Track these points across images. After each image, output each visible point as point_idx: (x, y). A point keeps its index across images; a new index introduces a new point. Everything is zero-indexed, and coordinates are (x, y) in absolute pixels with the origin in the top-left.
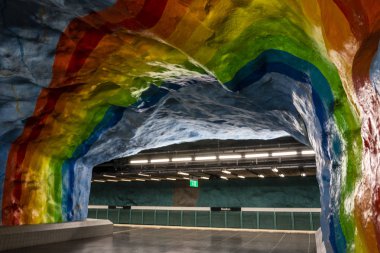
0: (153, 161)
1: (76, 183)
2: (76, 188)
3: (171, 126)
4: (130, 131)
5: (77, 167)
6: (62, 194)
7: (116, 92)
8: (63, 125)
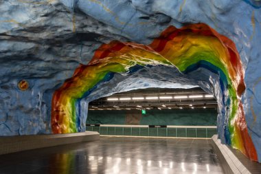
0: (121, 99)
1: (81, 111)
2: (81, 114)
3: (135, 81)
4: (115, 84)
5: (82, 103)
6: (75, 117)
7: (116, 66)
8: (82, 81)
